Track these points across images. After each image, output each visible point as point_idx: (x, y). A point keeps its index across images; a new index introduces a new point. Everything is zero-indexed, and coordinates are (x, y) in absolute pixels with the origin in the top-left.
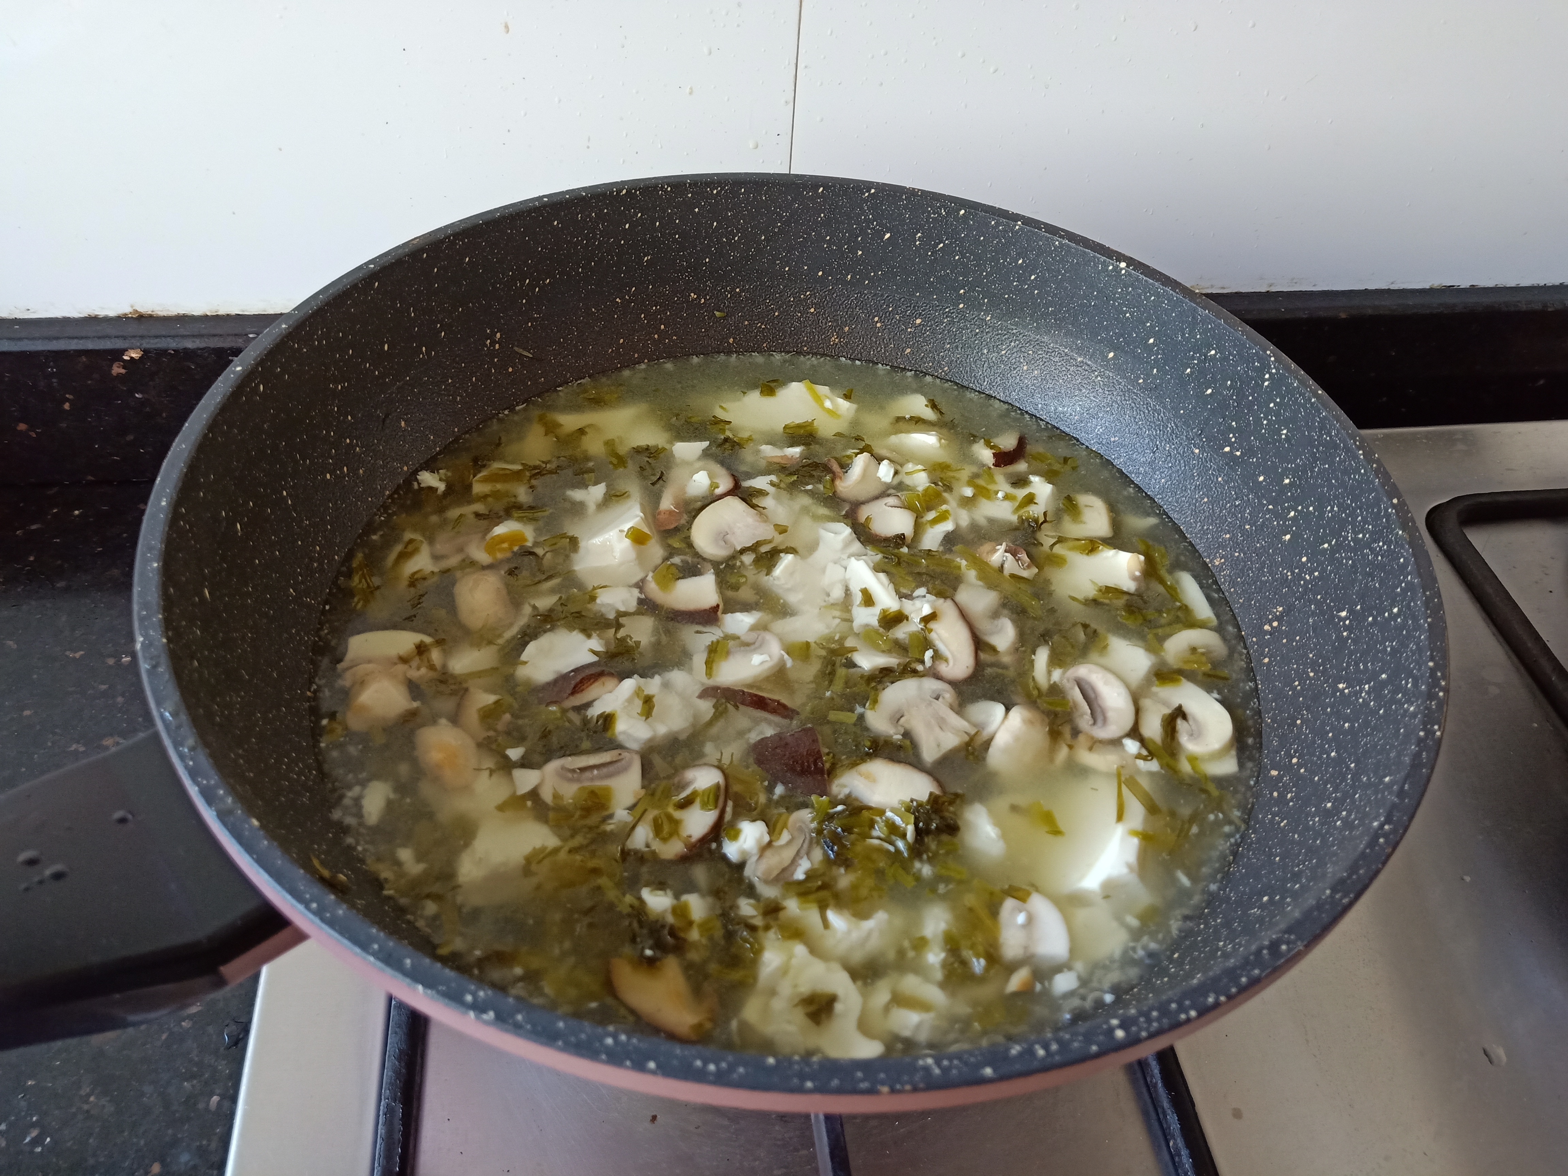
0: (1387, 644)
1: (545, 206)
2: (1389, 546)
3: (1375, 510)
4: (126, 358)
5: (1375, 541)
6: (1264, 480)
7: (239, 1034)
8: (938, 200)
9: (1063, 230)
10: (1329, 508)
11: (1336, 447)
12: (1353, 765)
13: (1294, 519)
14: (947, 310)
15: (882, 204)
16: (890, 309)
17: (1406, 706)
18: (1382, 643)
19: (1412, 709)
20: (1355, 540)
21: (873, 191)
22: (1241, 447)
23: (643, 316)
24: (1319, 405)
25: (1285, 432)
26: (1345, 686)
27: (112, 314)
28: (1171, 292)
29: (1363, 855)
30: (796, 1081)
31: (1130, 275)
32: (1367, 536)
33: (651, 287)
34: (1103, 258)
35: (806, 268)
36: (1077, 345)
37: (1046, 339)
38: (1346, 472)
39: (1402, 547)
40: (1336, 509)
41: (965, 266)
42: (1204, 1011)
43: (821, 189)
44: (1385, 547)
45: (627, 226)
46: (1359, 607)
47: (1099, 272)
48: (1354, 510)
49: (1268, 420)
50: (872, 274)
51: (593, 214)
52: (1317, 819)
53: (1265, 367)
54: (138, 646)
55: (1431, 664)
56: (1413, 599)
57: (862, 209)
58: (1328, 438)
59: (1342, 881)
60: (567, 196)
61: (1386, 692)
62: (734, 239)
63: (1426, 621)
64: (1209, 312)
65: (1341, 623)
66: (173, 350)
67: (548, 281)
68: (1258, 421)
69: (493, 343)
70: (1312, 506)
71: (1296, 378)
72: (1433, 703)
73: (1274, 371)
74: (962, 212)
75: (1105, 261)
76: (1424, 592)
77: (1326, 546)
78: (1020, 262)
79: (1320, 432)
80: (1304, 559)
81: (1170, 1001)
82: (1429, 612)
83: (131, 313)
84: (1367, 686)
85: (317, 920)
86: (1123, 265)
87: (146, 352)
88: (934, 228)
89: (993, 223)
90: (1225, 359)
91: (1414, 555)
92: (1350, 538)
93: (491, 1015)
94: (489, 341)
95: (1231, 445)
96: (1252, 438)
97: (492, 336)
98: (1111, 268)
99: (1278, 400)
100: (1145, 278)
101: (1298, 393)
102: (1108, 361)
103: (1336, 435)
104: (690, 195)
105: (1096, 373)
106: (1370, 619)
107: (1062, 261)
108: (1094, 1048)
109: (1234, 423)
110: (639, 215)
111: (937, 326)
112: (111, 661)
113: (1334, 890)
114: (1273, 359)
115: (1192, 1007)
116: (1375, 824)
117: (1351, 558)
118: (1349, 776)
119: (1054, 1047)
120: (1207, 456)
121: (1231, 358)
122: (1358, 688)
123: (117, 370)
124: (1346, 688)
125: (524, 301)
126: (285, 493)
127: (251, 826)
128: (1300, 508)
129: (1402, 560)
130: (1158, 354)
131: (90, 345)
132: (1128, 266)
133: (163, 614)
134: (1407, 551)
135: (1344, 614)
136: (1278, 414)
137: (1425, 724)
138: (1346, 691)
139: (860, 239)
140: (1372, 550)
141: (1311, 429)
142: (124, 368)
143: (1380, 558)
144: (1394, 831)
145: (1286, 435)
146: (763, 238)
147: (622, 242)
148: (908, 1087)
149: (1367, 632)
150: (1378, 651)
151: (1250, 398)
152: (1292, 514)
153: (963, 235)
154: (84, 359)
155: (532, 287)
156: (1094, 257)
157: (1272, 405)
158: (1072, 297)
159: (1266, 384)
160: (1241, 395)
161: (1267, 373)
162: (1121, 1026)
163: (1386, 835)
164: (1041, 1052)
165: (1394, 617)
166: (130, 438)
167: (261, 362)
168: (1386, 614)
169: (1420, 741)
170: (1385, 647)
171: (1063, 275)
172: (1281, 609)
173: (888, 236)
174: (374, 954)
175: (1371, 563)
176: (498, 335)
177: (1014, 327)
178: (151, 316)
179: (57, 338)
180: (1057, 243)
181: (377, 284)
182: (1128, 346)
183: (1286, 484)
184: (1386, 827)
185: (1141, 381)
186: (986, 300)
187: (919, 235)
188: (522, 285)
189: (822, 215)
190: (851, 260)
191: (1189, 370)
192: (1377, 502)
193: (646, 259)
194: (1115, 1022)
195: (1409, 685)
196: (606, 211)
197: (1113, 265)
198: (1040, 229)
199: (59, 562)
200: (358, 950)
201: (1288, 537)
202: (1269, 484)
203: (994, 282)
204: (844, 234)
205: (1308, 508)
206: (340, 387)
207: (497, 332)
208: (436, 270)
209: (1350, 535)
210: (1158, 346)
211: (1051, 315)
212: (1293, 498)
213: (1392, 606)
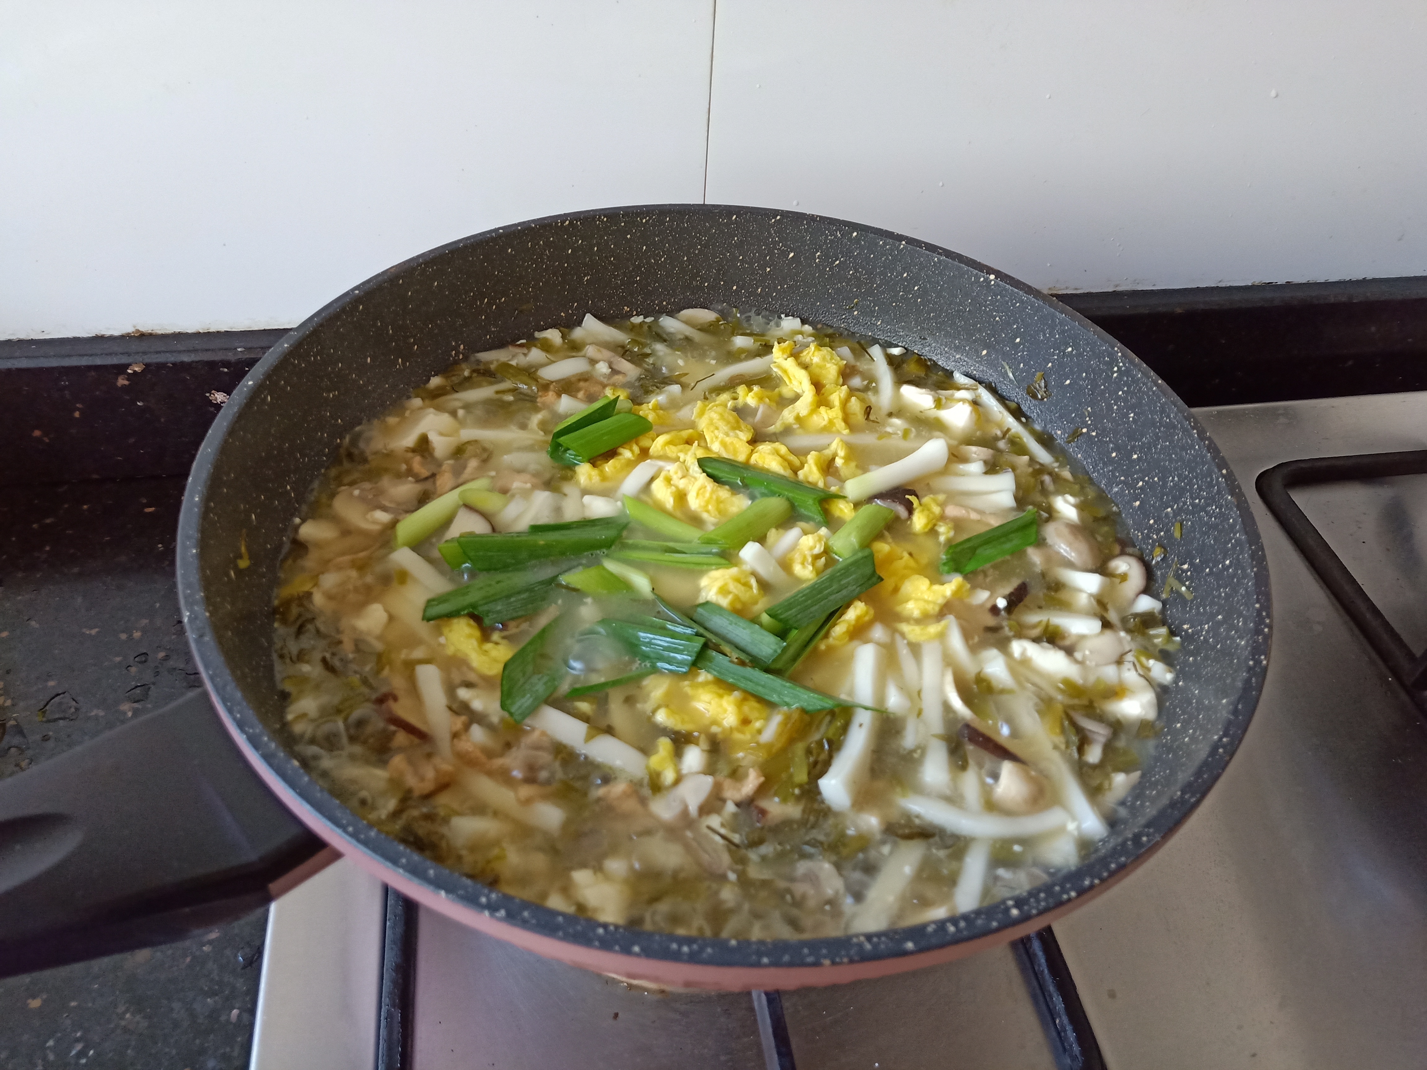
0: (1222, 590)
1: (500, 236)
2: (1220, 509)
3: (1209, 479)
4: (129, 371)
5: (1208, 505)
6: (1116, 456)
7: (254, 955)
8: (834, 225)
9: (941, 248)
10: (1171, 478)
11: (1175, 427)
12: (1197, 692)
13: (1142, 488)
14: (844, 317)
15: (786, 229)
17: (1238, 641)
18: (1218, 589)
19: (1243, 643)
20: (1193, 505)
21: (778, 217)
22: (1096, 428)
24: (1160, 393)
25: (1132, 415)
26: (1188, 626)
27: (117, 333)
28: (1033, 299)
29: (1205, 763)
30: (754, 957)
31: (998, 285)
32: (1203, 501)
33: (590, 302)
34: (975, 272)
35: (722, 283)
36: (955, 344)
38: (1183, 448)
39: (1232, 510)
40: (1176, 479)
41: (858, 279)
42: (1082, 892)
43: (735, 217)
44: (1218, 510)
45: (570, 251)
46: (1198, 561)
47: (972, 284)
48: (1191, 480)
49: (1118, 405)
50: (779, 287)
51: (541, 242)
52: (1169, 738)
53: (1114, 361)
54: (186, 620)
55: (1257, 606)
56: (1242, 552)
57: (769, 233)
58: (1168, 420)
59: (1190, 784)
60: (519, 228)
61: (1222, 630)
62: (660, 259)
63: (1252, 571)
64: (1066, 316)
65: (1184, 574)
66: (172, 364)
67: (503, 299)
68: (1110, 407)
69: (457, 354)
70: (1156, 476)
71: (1140, 370)
72: (1260, 638)
73: (1121, 364)
74: (855, 234)
75: (977, 274)
76: (1250, 546)
77: (1169, 510)
78: (905, 275)
79: (1161, 415)
80: (1152, 522)
81: (1054, 885)
82: (1254, 563)
83: (133, 332)
84: (1206, 626)
85: (354, 842)
86: (992, 277)
87: (147, 365)
88: (831, 248)
89: (881, 243)
90: (1080, 355)
91: (1241, 516)
92: (1188, 503)
93: (502, 913)
94: (454, 352)
95: (1087, 426)
96: (1105, 421)
97: (456, 348)
98: (982, 279)
99: (1126, 389)
100: (1011, 288)
101: (1141, 382)
102: (982, 357)
103: (1175, 418)
104: (623, 224)
105: (972, 368)
106: (1207, 570)
107: (940, 274)
109: (1089, 409)
110: (580, 242)
112: (123, 636)
113: (1183, 792)
114: (1120, 354)
115: (1072, 889)
116: (1216, 737)
117: (1189, 520)
118: (1194, 701)
119: (962, 924)
121: (1085, 354)
122: (1199, 628)
123: (122, 382)
124: (1190, 628)
125: (483, 317)
127: (293, 766)
128: (1147, 478)
129: (1231, 521)
130: (1024, 351)
131: (98, 361)
132: (996, 278)
133: (204, 592)
134: (1235, 513)
135: (1186, 567)
136: (1125, 400)
137: (1253, 655)
138: (1190, 631)
139: (768, 258)
140: (1207, 513)
141: (1153, 412)
142: (128, 380)
143: (1213, 519)
144: (1231, 743)
145: (1133, 418)
146: (686, 258)
147: (566, 265)
148: (845, 960)
149: (1206, 581)
150: (1214, 597)
151: (1102, 387)
152: (1141, 483)
153: (856, 254)
154: (93, 373)
155: (489, 305)
157: (1120, 393)
158: (950, 304)
159: (1115, 375)
160: (1095, 386)
161: (1116, 366)
162: (1016, 906)
163: (1224, 746)
164: (952, 929)
165: (1226, 568)
166: (132, 441)
167: (268, 376)
168: (1220, 566)
169: (1250, 669)
170: (1220, 594)
171: (942, 286)
173: (792, 255)
175: (1207, 523)
176: (462, 347)
177: (901, 330)
178: (151, 335)
179: (69, 356)
180: (936, 259)
181: (361, 307)
182: (999, 345)
183: (1135, 459)
184: (1225, 740)
186: (877, 308)
188: (482, 303)
189: (736, 238)
190: (761, 275)
191: (1050, 365)
192: (1209, 473)
193: (586, 278)
195: (1240, 624)
196: (552, 239)
197: (984, 277)
198: (921, 248)
199: (72, 551)
201: (1138, 503)
202: (1120, 459)
203: (883, 293)
204: (754, 254)
205: (1153, 479)
206: (331, 396)
207: (461, 344)
208: (410, 293)
209: (1188, 500)
210: (1024, 344)
211: (932, 319)
212: (1141, 470)
213: (1225, 558)
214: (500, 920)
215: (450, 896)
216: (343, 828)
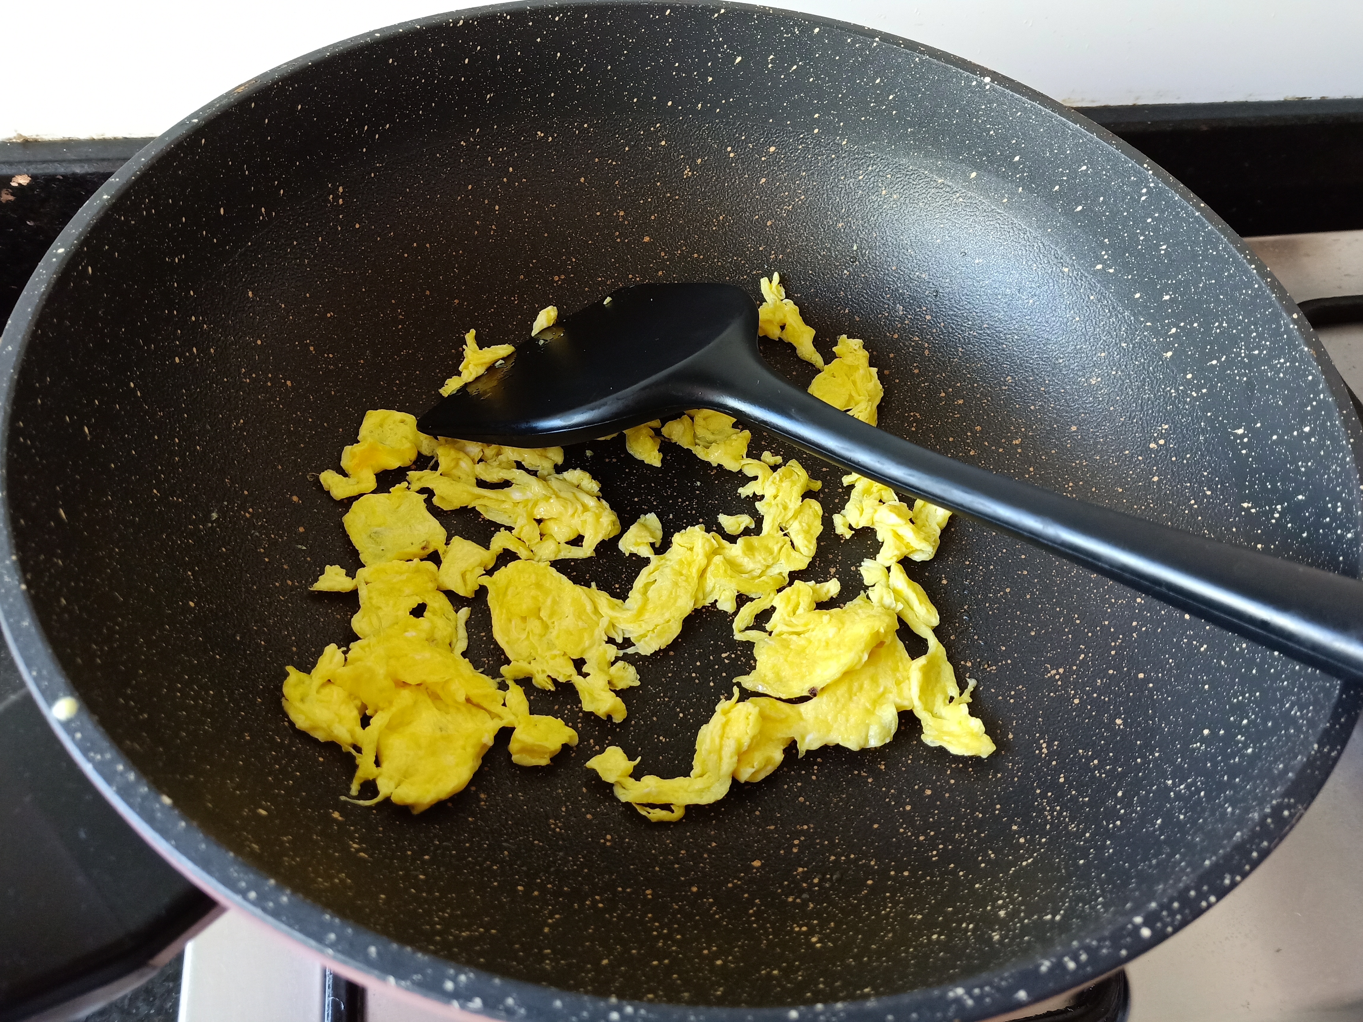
0: (1300, 463)
1: (377, 42)
2: (1293, 362)
3: (1274, 326)
5: (1275, 357)
6: (1140, 297)
8: (790, 19)
9: (923, 45)
10: (1217, 324)
11: (1224, 261)
13: (1175, 335)
14: (802, 136)
15: (732, 25)
16: (743, 138)
18: (1294, 463)
19: (1349, 535)
20: (1250, 356)
21: (723, 11)
22: (1114, 264)
23: (490, 158)
24: (1203, 219)
25: (1164, 247)
26: (1250, 505)
28: (1040, 106)
31: (995, 90)
32: (1265, 352)
33: (496, 127)
34: (966, 74)
35: (655, 98)
36: (937, 166)
37: (904, 161)
38: (1236, 287)
39: (1309, 364)
40: (1225, 325)
41: (820, 88)
43: (669, 11)
44: (1288, 364)
45: (467, 61)
46: (1259, 425)
47: (961, 89)
48: (1247, 326)
49: (1145, 236)
50: (724, 102)
51: (430, 49)
53: (1142, 181)
57: (711, 30)
58: (1214, 253)
59: (1326, 732)
60: (401, 30)
61: (1307, 514)
62: (579, 69)
63: (1348, 443)
65: (1238, 441)
67: (388, 126)
68: (1133, 237)
69: (336, 198)
70: (1196, 322)
71: (1176, 192)
73: (1152, 185)
74: (817, 30)
75: (967, 77)
76: (1341, 411)
77: (1214, 362)
78: (878, 81)
79: (1205, 246)
80: (1189, 376)
81: (1187, 889)
82: (1350, 431)
84: (1279, 507)
85: (258, 911)
88: (788, 49)
89: (849, 40)
90: (1096, 173)
91: (1323, 372)
92: (1243, 355)
93: (477, 1003)
94: (331, 196)
95: (1103, 262)
96: (1128, 255)
97: (334, 191)
98: (974, 83)
99: (1157, 215)
100: (1011, 93)
101: (1178, 207)
102: (971, 181)
103: (1224, 250)
104: (531, 24)
105: (958, 195)
106: (1275, 437)
107: (922, 78)
108: (1124, 952)
109: (1106, 240)
111: (791, 153)
113: (1321, 745)
114: (1149, 173)
117: (1245, 375)
119: (1084, 957)
120: (1078, 274)
121: (1104, 173)
122: (1268, 508)
124: (1252, 508)
125: (364, 150)
126: (132, 385)
127: (163, 805)
128: (1182, 324)
129: (1310, 378)
130: (1023, 172)
132: (992, 81)
133: (17, 554)
134: (1319, 369)
135: (1240, 431)
136: (1156, 230)
138: (1253, 511)
139: (710, 64)
140: (1272, 368)
141: (1196, 243)
143: (1281, 375)
145: (1166, 250)
146: (609, 67)
147: (463, 79)
149: (1272, 450)
150: (1289, 471)
151: (1125, 214)
152: (1174, 330)
153: (817, 55)
155: (371, 133)
156: (957, 72)
157: (1149, 220)
158: (933, 116)
159: (1143, 198)
160: (1115, 212)
161: (1144, 187)
162: (1146, 924)
164: (1071, 965)
165: (1305, 437)
168: (1295, 433)
170: (1298, 468)
171: (923, 93)
172: (1167, 426)
173: (739, 59)
174: (332, 946)
175: (1271, 380)
176: (341, 189)
177: (871, 151)
180: (917, 59)
181: (203, 141)
182: (992, 165)
183: (1166, 301)
185: (1005, 200)
186: (842, 124)
187: (772, 57)
188: (361, 132)
189: (670, 40)
190: (702, 87)
191: (1057, 188)
193: (488, 96)
194: (1138, 920)
195: (1339, 510)
196: (443, 45)
197: (976, 80)
198: (899, 45)
200: (313, 943)
201: (1170, 354)
202: (1145, 301)
203: (849, 104)
204: (693, 60)
205: (1192, 325)
206: (177, 260)
207: (339, 186)
208: (266, 121)
209: (1243, 351)
210: (1024, 163)
211: (909, 136)
212: (1174, 314)
213: (1303, 423)
214: (476, 1012)
215: (403, 983)
216: (243, 894)
